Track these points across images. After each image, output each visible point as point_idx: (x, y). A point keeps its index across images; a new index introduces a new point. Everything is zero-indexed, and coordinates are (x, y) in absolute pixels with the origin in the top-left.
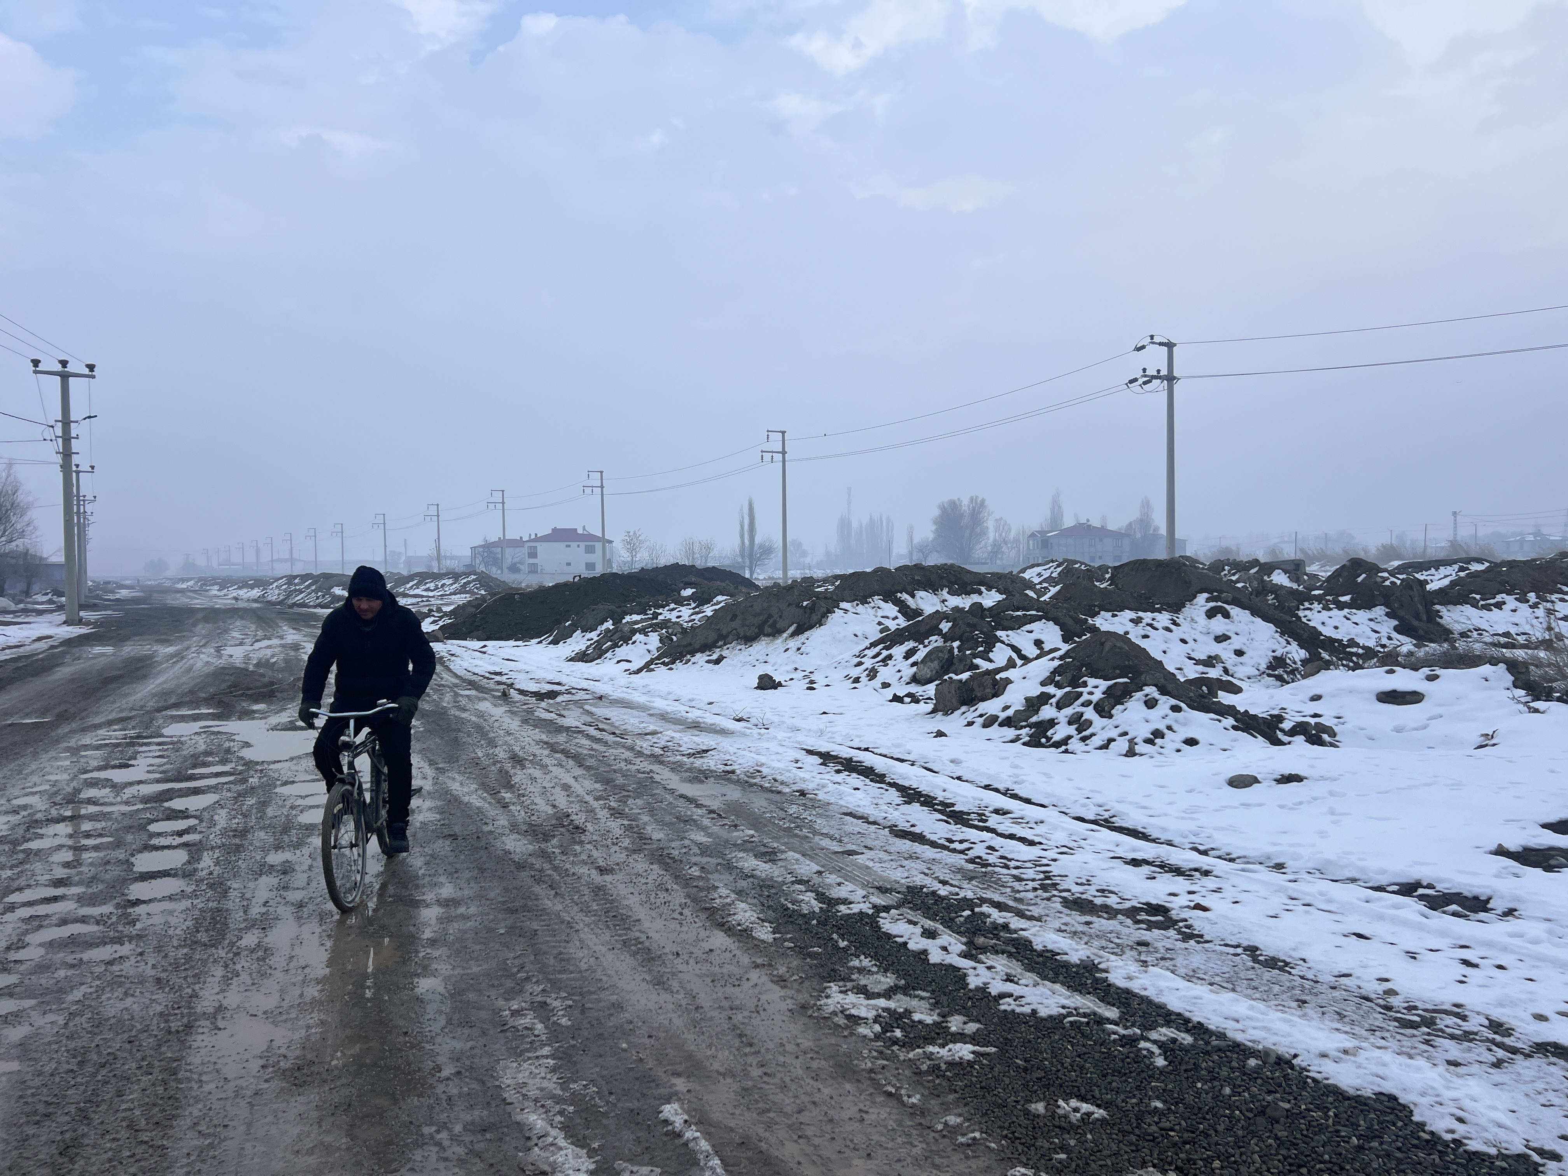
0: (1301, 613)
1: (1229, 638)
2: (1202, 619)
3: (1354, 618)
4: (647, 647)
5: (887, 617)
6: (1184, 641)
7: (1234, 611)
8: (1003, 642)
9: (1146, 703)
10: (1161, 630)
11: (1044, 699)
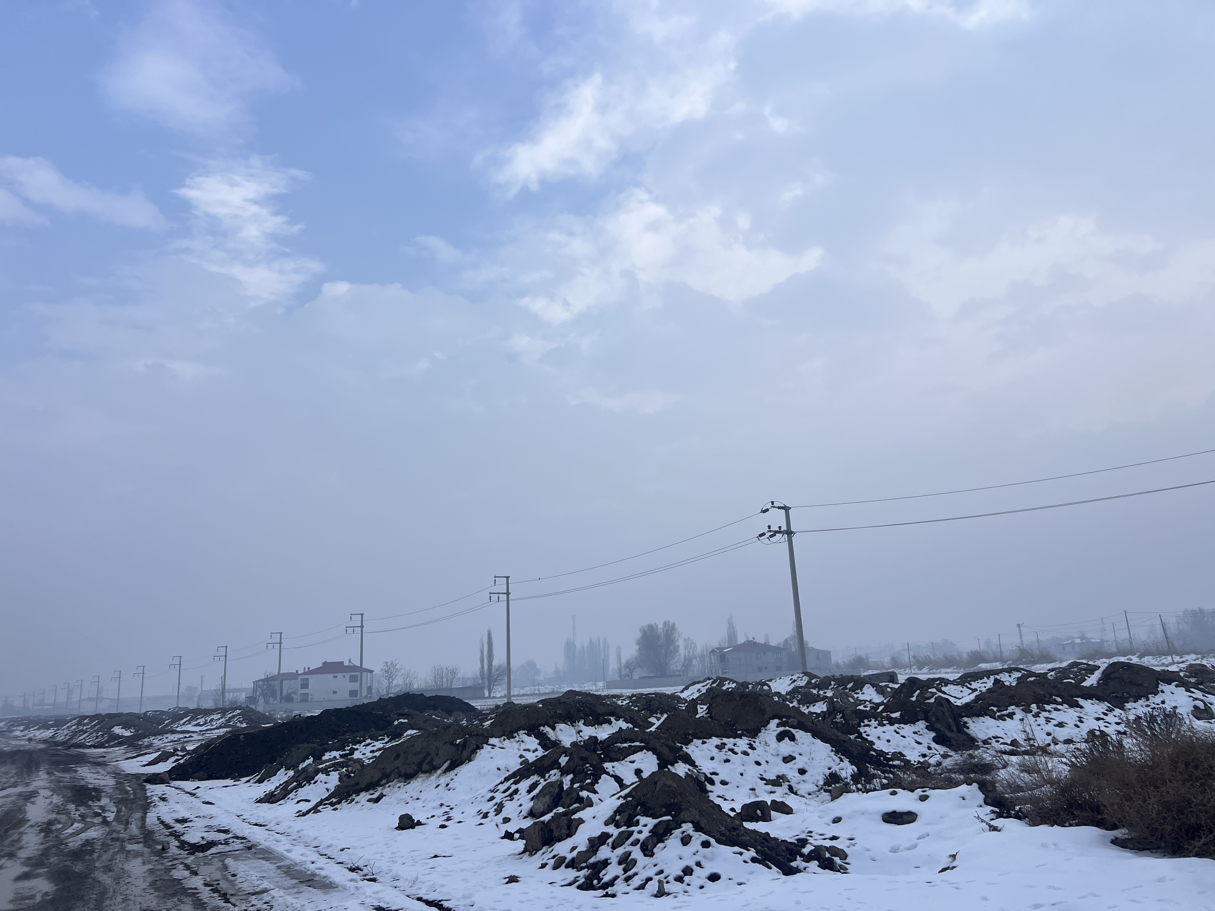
0: (862, 730)
1: (794, 758)
2: (773, 742)
3: (902, 732)
4: (327, 786)
5: (529, 750)
6: (758, 763)
7: (799, 734)
8: (608, 774)
9: (682, 839)
10: (740, 754)
11: (603, 838)
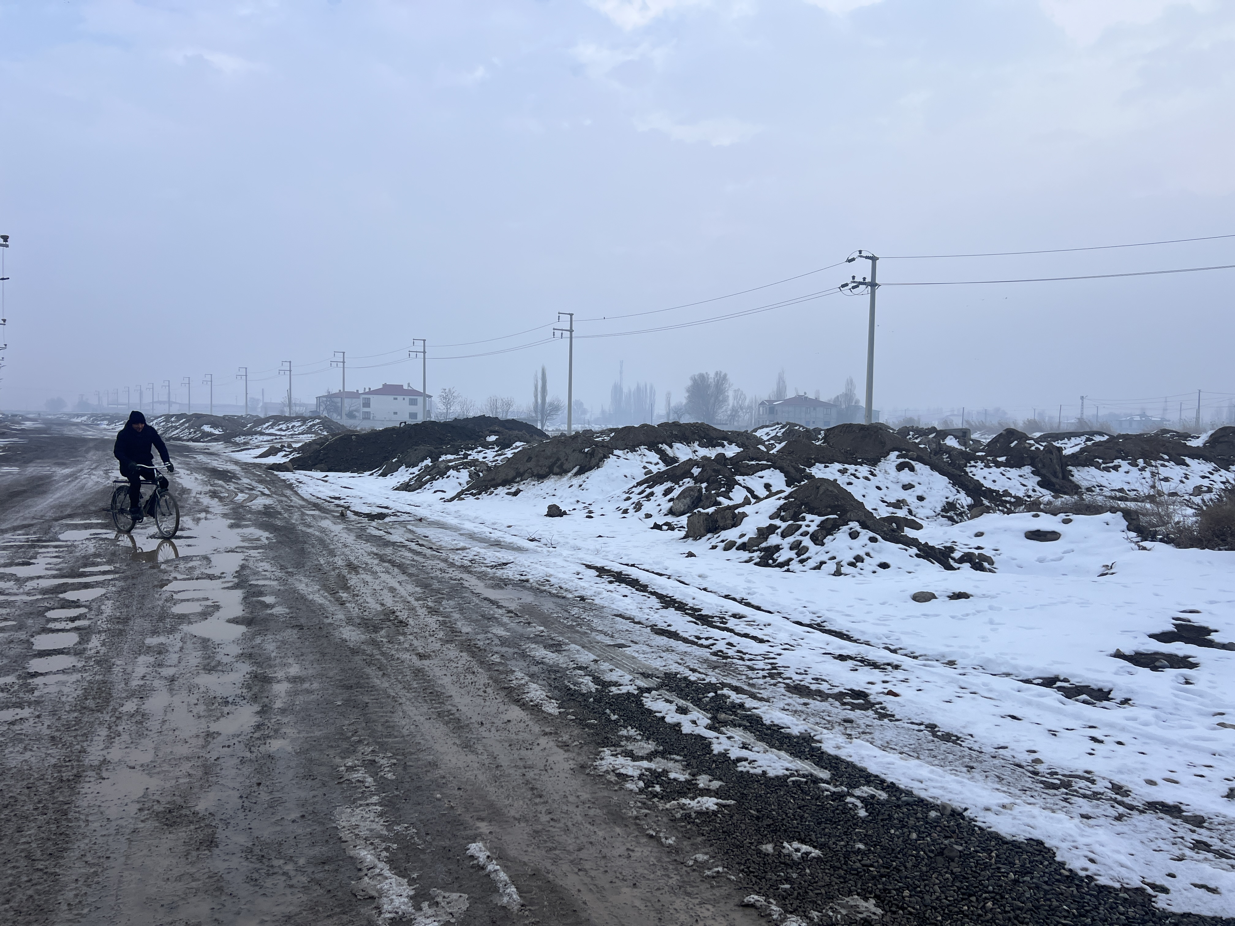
0: (968, 470)
1: (913, 486)
2: (893, 471)
3: (1008, 475)
4: (459, 480)
5: (651, 463)
6: (879, 488)
7: (918, 466)
8: (740, 485)
9: (850, 534)
10: (862, 479)
11: (772, 529)
